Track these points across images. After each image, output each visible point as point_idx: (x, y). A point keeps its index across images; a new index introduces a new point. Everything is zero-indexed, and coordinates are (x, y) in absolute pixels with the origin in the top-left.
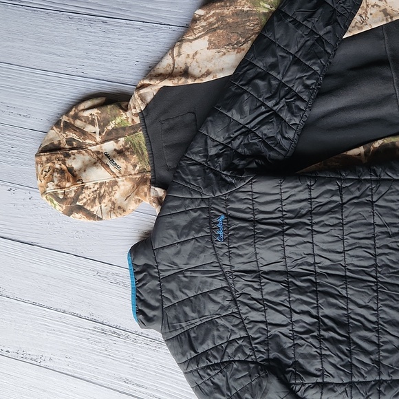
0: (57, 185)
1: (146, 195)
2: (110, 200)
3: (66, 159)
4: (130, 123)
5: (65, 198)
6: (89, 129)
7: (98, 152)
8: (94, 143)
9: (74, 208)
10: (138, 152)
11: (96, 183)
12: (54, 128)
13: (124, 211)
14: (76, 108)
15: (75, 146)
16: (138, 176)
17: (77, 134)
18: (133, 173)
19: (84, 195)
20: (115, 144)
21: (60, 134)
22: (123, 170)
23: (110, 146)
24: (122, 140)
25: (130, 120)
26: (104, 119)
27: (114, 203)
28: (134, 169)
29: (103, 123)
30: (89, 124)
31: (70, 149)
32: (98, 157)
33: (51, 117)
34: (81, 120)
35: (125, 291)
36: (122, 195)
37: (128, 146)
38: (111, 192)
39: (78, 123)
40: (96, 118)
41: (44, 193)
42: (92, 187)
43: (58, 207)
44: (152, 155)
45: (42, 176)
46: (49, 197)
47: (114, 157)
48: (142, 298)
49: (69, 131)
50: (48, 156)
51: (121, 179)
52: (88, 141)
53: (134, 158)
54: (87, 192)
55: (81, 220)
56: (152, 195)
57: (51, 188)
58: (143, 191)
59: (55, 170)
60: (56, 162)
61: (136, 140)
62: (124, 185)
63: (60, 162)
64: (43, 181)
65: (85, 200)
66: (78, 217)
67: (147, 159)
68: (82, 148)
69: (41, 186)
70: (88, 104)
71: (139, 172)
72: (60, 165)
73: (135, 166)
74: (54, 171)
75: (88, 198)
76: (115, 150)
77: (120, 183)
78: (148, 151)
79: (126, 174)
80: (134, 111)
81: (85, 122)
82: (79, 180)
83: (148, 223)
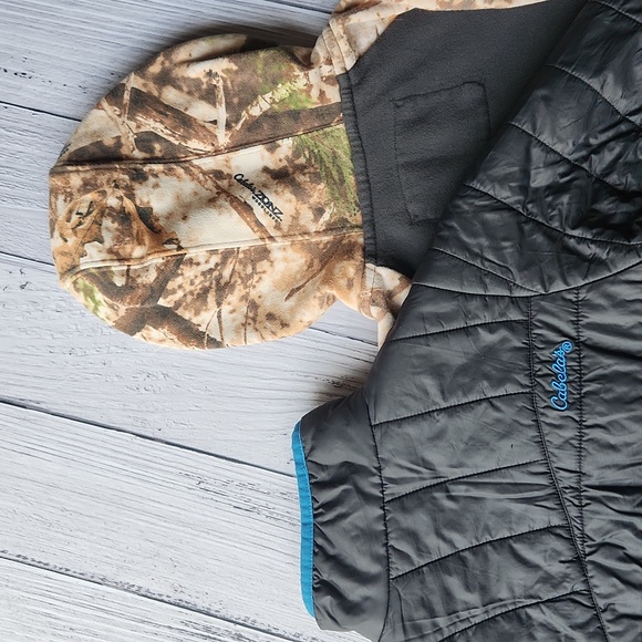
0: (110, 251)
1: (350, 285)
2: (245, 298)
3: (137, 186)
4: (313, 102)
5: (130, 286)
6: (200, 111)
7: (218, 174)
8: (210, 148)
9: (149, 312)
10: (329, 175)
11: (214, 252)
12: (105, 104)
13: (284, 325)
14: (167, 57)
15: (158, 154)
16: (326, 239)
17: (168, 122)
18: (313, 228)
19: (179, 280)
20: (267, 154)
21: (119, 120)
22: (286, 221)
23: (251, 160)
24: (286, 146)
25: (315, 93)
26: (244, 87)
27: (254, 306)
28: (316, 220)
29: (239, 100)
30: (202, 98)
31: (147, 161)
32: (218, 187)
33: (90, 80)
34: (179, 88)
35: (274, 530)
36: (277, 286)
37: (302, 160)
38: (250, 277)
39: (171, 95)
40: (220, 84)
41: (72, 269)
42: (202, 260)
43: (104, 310)
44: (366, 186)
45: (69, 225)
46: (83, 281)
47: (265, 186)
48: (332, 551)
49: (147, 114)
50: (88, 176)
51: (280, 242)
52: (194, 144)
53: (319, 192)
54: (189, 272)
55: (163, 345)
56: (369, 284)
57: (94, 257)
58: (345, 275)
59: (105, 211)
60: (109, 191)
61: (325, 147)
62: (285, 259)
63: (121, 193)
64: (72, 240)
65: (180, 294)
66: (156, 338)
67: (352, 195)
68: (177, 161)
69: (64, 254)
70: (201, 47)
71: (330, 228)
72: (121, 198)
73: (319, 212)
74: (102, 214)
75: (188, 288)
76: (266, 170)
77: (276, 255)
78: (356, 175)
79: (294, 231)
80: (326, 70)
81: (190, 93)
82: (170, 241)
83: (341, 359)
